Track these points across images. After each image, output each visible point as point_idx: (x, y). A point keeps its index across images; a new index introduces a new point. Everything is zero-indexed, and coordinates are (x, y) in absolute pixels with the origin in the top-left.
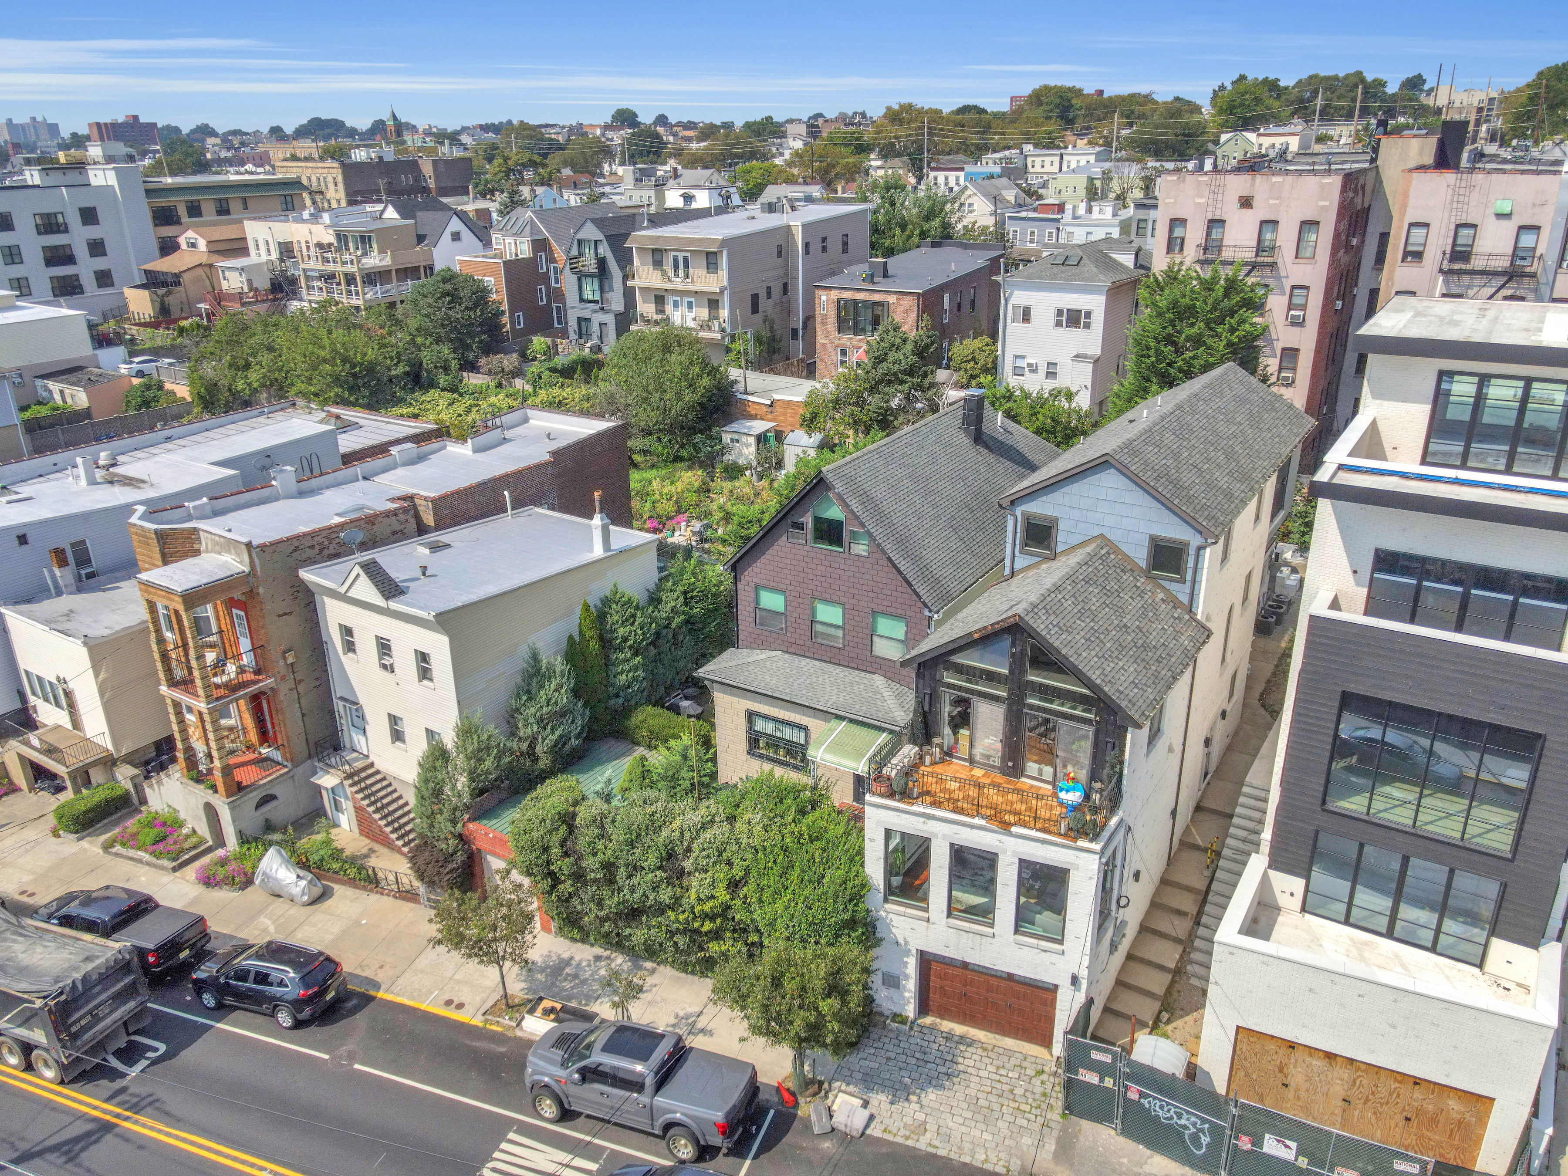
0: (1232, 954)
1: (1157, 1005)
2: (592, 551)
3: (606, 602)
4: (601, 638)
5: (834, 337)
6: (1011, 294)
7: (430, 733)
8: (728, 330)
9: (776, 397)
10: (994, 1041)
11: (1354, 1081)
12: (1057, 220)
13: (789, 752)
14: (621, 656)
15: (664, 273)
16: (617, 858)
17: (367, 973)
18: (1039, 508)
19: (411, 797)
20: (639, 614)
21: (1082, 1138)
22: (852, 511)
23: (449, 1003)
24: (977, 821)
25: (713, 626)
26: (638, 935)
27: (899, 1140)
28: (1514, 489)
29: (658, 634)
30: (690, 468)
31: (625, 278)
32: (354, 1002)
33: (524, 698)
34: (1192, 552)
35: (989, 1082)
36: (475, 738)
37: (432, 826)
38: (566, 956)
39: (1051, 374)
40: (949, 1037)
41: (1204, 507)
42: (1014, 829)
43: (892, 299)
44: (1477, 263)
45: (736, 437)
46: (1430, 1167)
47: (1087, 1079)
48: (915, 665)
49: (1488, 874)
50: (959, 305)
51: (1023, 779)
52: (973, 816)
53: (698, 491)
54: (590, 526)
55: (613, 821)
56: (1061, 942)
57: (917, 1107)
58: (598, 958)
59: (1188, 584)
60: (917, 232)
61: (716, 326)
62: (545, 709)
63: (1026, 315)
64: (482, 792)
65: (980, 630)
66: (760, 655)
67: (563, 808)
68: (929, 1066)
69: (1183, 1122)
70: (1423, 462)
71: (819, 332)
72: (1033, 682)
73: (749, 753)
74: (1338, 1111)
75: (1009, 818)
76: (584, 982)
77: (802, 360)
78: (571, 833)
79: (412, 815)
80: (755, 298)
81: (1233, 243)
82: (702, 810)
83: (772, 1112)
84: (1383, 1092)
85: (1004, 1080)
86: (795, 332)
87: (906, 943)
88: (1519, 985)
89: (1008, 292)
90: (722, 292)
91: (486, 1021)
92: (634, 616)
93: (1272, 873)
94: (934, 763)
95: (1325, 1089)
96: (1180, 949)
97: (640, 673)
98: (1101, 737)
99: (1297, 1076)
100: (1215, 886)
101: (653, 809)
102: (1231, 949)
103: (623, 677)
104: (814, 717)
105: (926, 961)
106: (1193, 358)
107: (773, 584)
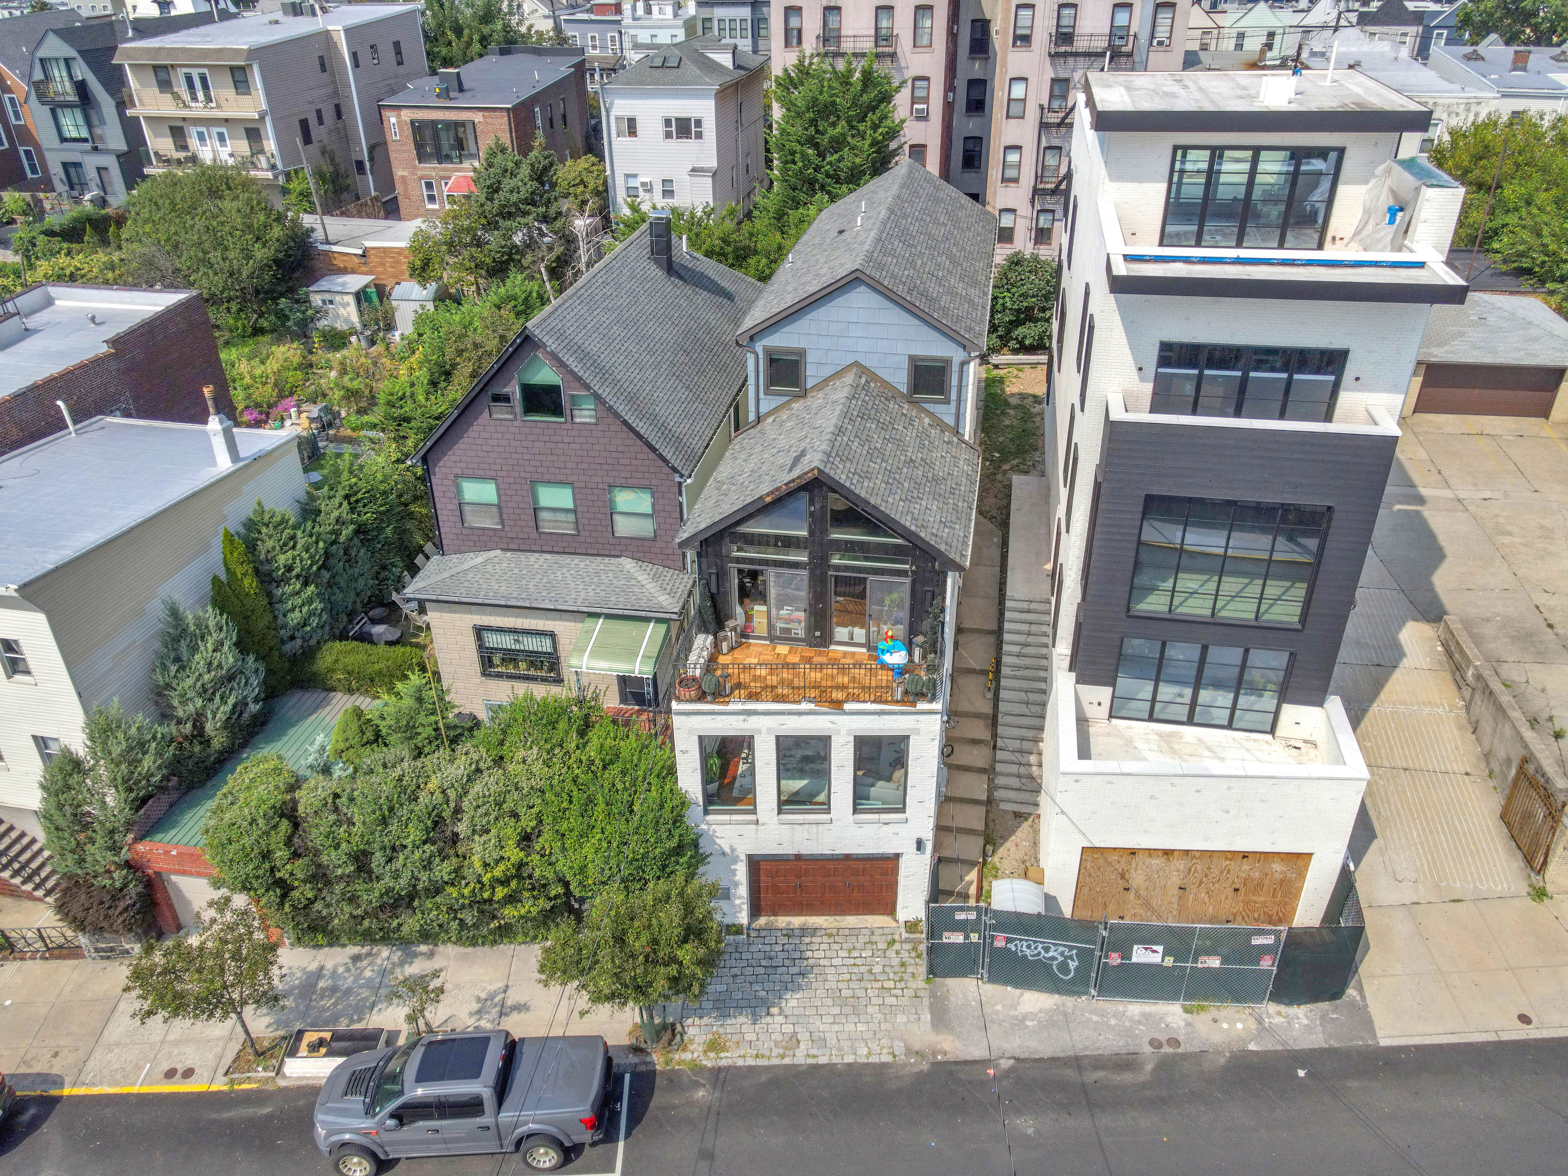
0: (1077, 781)
1: (981, 841)
2: (214, 464)
3: (251, 525)
4: (257, 571)
5: (415, 167)
6: (612, 104)
7: (41, 742)
8: (280, 165)
9: (368, 244)
10: (836, 924)
11: (1190, 870)
12: (618, 22)
13: (532, 664)
14: (288, 589)
15: (177, 97)
16: (368, 843)
17: (37, 1069)
18: (779, 340)
19: (37, 831)
20: (299, 533)
21: (952, 999)
22: (572, 373)
23: (170, 1074)
24: (805, 706)
25: (389, 531)
26: (410, 923)
27: (775, 1061)
28: (1291, 263)
29: (327, 555)
30: (279, 341)
31: (122, 105)
32: (32, 1111)
33: (173, 669)
34: (955, 368)
35: (844, 969)
36: (120, 735)
37: (81, 861)
38: (313, 967)
39: (668, 193)
40: (789, 933)
41: (959, 319)
42: (847, 707)
43: (478, 117)
44: (1080, 45)
45: (327, 297)
46: (1284, 936)
47: (951, 941)
48: (697, 544)
49: (1277, 646)
50: (551, 120)
51: (833, 647)
52: (799, 702)
53: (300, 367)
54: (205, 433)
55: (352, 799)
56: (903, 810)
57: (780, 1019)
58: (356, 958)
59: (953, 404)
60: (476, 37)
61: (263, 162)
62: (206, 677)
63: (631, 126)
64: (144, 801)
65: (772, 492)
66: (477, 559)
67: (279, 798)
68: (780, 970)
69: (1051, 954)
70: (1161, 244)
71: (394, 163)
72: (837, 541)
73: (484, 674)
74: (1174, 900)
75: (837, 695)
76: (348, 992)
77: (376, 199)
78: (296, 825)
79: (46, 853)
80: (304, 124)
81: (851, 33)
82: (462, 761)
83: (627, 1077)
84: (1215, 871)
85: (859, 961)
86: (360, 165)
87: (733, 850)
88: (1305, 742)
89: (608, 100)
90: (262, 118)
91: (232, 1082)
92: (293, 537)
93: (1080, 686)
94: (732, 649)
95: (1163, 883)
96: (985, 777)
97: (317, 605)
98: (918, 586)
99: (1137, 879)
100: (1002, 707)
101: (398, 771)
102: (1076, 777)
103: (297, 613)
104: (561, 620)
105: (755, 863)
106: (839, 161)
107: (478, 472)
